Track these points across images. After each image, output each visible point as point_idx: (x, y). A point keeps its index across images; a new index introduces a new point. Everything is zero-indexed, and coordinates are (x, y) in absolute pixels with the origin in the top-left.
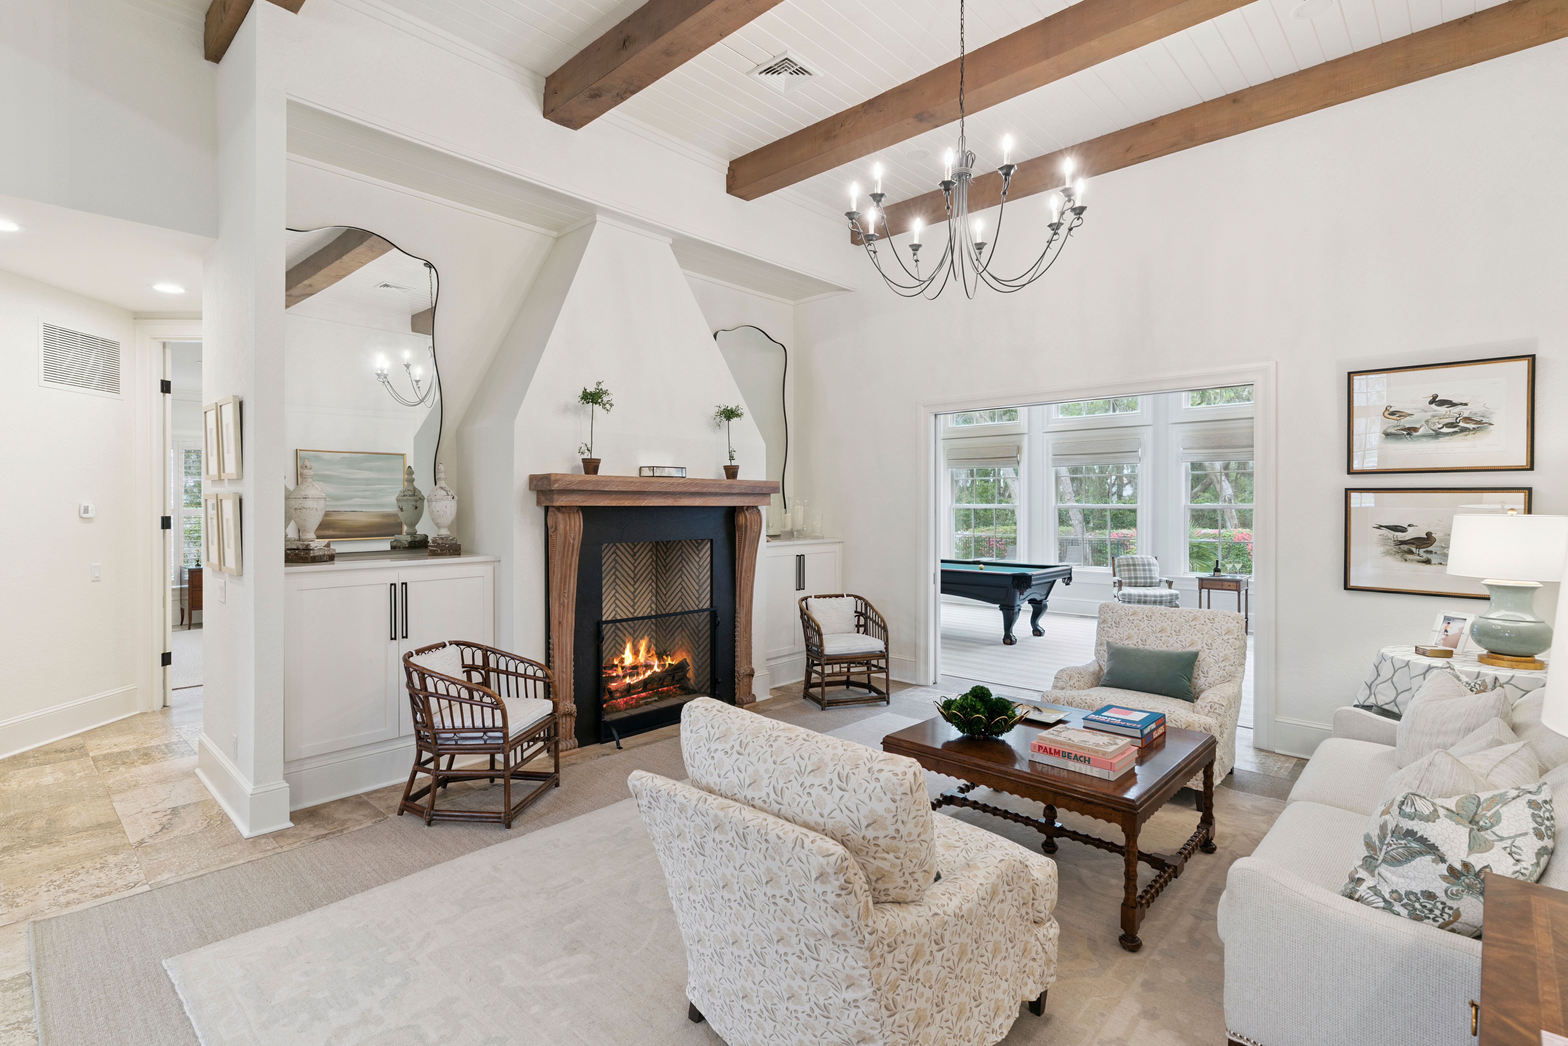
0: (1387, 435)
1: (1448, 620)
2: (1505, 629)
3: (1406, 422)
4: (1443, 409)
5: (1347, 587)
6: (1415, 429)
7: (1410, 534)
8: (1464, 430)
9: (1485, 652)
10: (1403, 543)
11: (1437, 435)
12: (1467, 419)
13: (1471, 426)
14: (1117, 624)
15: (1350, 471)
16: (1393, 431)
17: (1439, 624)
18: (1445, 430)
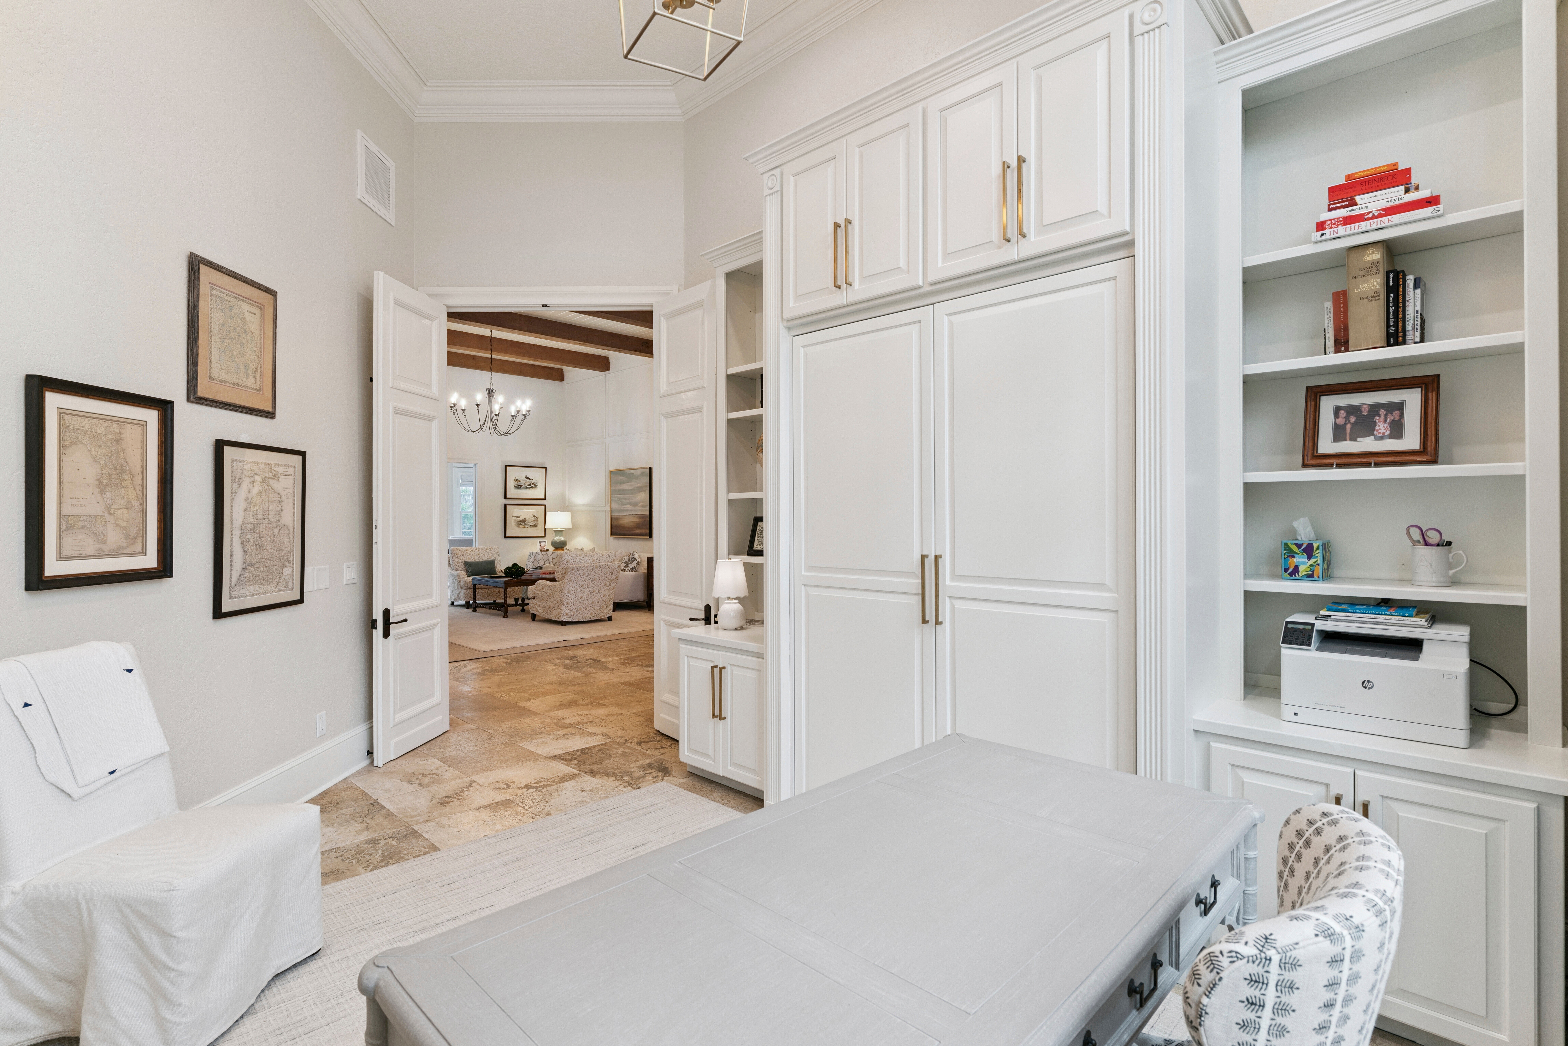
0: (515, 487)
1: (540, 542)
2: (560, 541)
3: (520, 483)
4: (528, 480)
5: (505, 537)
6: (522, 486)
7: (521, 518)
8: (532, 487)
9: (554, 549)
10: (519, 521)
11: (527, 488)
12: (533, 484)
13: (534, 486)
14: (463, 554)
15: (505, 498)
16: (516, 486)
17: (539, 544)
18: (528, 487)
